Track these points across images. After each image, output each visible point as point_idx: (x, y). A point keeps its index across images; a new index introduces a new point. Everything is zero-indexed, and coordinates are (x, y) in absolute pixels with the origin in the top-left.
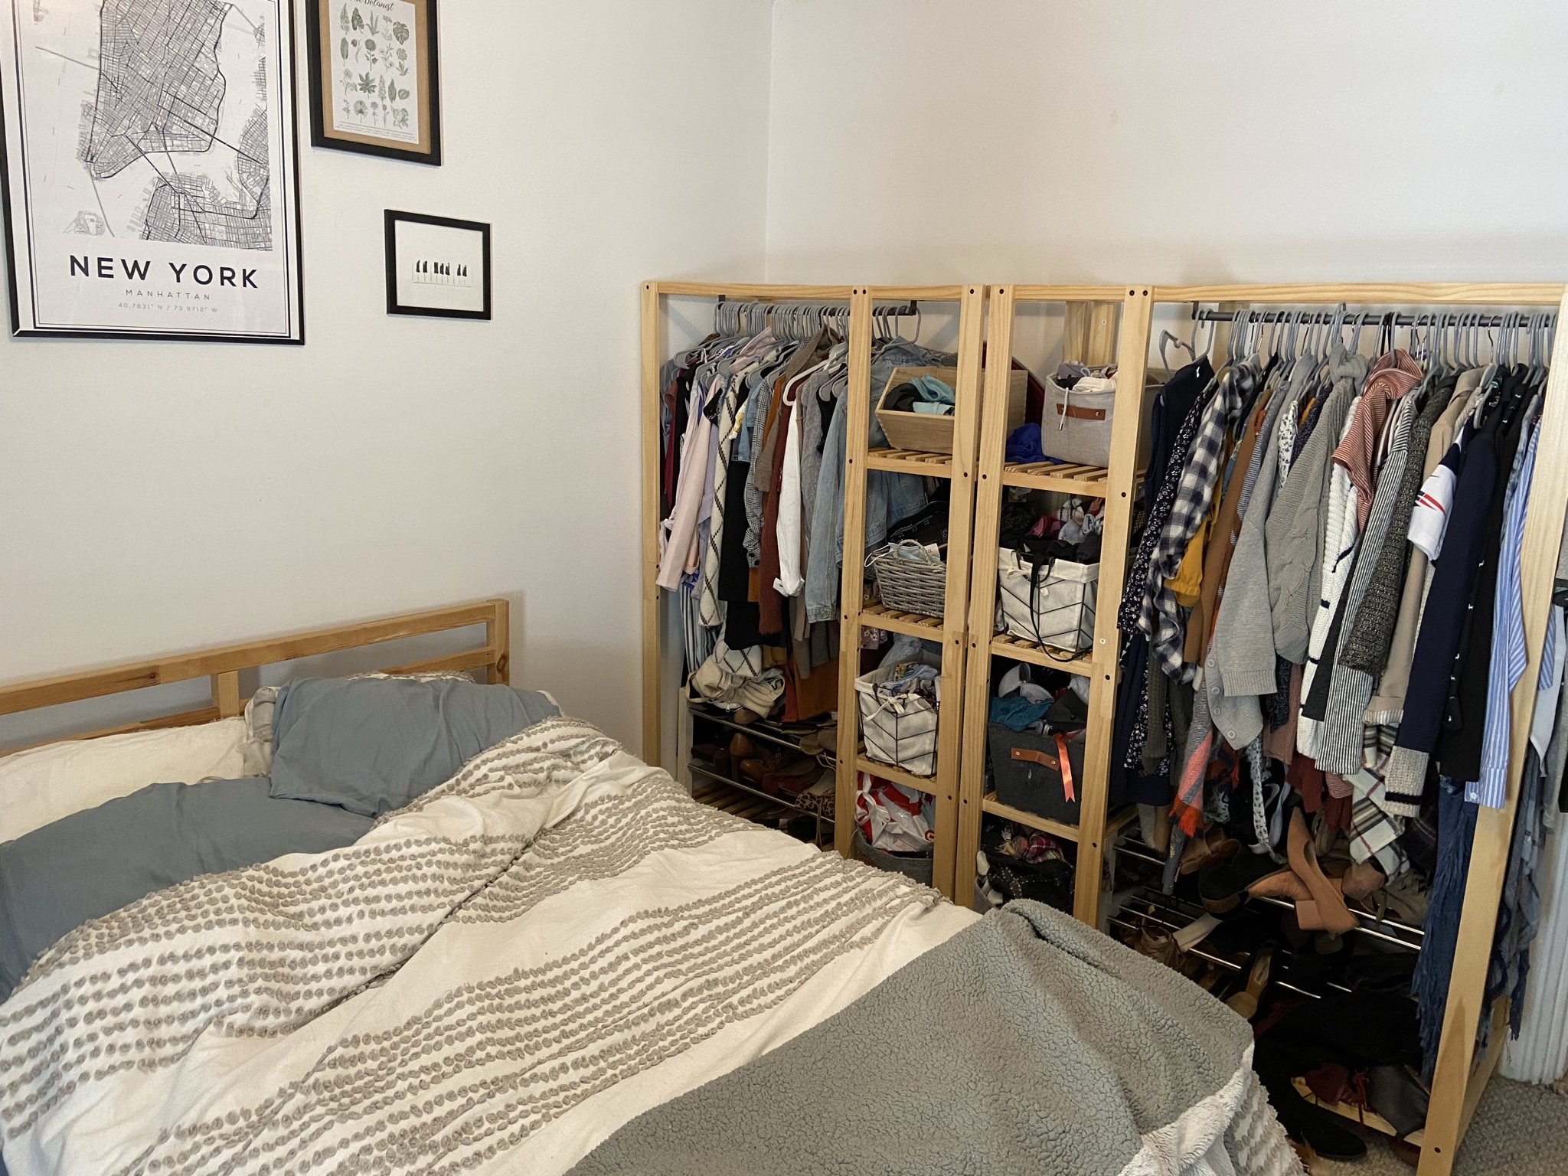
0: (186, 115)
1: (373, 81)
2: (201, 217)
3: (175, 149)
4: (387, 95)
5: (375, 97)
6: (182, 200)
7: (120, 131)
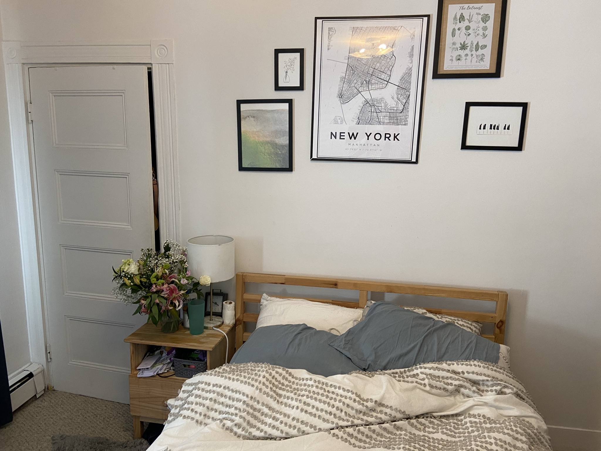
0: (378, 75)
1: (467, 44)
2: (380, 114)
3: (373, 89)
4: (474, 49)
5: (467, 51)
6: (373, 108)
7: (353, 85)
